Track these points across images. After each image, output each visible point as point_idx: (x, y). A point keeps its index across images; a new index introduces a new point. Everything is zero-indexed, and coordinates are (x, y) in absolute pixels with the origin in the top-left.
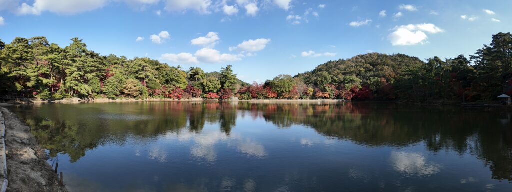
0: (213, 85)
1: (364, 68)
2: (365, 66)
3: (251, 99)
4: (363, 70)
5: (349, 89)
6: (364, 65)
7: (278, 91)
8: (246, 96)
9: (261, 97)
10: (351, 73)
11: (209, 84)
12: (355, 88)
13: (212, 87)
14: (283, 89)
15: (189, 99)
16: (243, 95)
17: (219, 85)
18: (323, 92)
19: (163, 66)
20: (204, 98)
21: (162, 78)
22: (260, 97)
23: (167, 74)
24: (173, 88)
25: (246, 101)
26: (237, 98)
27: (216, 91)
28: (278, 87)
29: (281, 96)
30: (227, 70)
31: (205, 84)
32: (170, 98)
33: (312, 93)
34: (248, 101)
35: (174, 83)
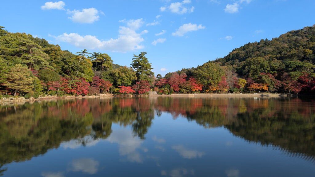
0: (127, 77)
1: (310, 49)
2: (311, 46)
3: (173, 93)
4: (308, 51)
5: (296, 78)
6: (309, 44)
7: (204, 83)
8: (166, 89)
9: (185, 91)
10: (291, 57)
11: (123, 75)
12: (305, 76)
13: (126, 79)
14: (210, 81)
15: (95, 95)
16: (163, 89)
17: (134, 76)
18: (258, 82)
19: (56, 48)
20: (113, 93)
21: (55, 65)
22: (183, 90)
23: (64, 60)
24: (77, 80)
25: (167, 96)
26: (155, 93)
27: (130, 84)
28: (205, 78)
29: (207, 89)
30: (141, 58)
31: (117, 75)
32: (71, 93)
33: (243, 85)
34: (169, 96)
35: (78, 73)
